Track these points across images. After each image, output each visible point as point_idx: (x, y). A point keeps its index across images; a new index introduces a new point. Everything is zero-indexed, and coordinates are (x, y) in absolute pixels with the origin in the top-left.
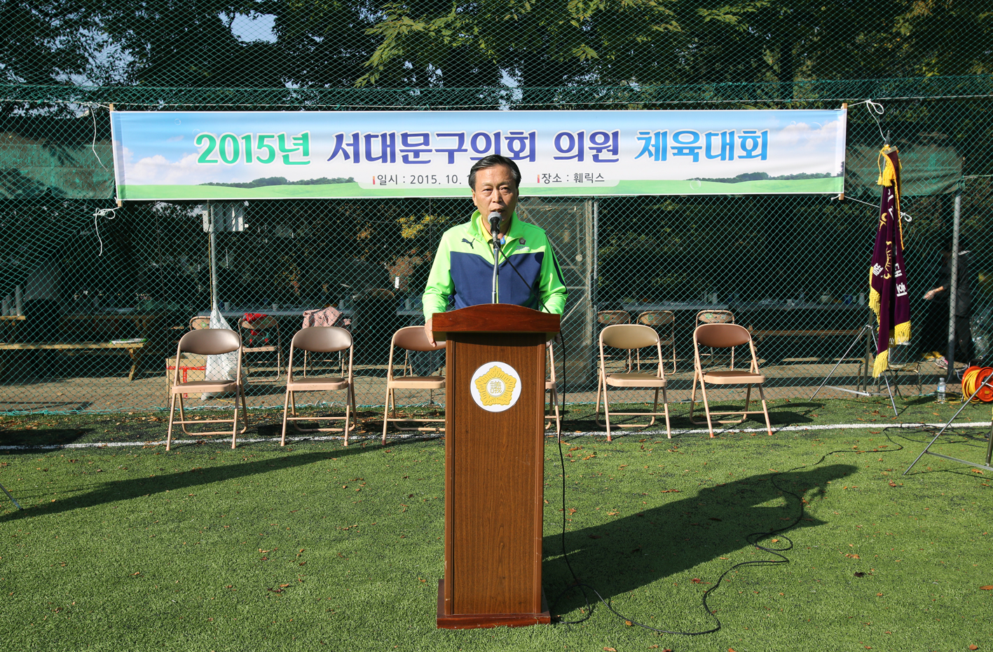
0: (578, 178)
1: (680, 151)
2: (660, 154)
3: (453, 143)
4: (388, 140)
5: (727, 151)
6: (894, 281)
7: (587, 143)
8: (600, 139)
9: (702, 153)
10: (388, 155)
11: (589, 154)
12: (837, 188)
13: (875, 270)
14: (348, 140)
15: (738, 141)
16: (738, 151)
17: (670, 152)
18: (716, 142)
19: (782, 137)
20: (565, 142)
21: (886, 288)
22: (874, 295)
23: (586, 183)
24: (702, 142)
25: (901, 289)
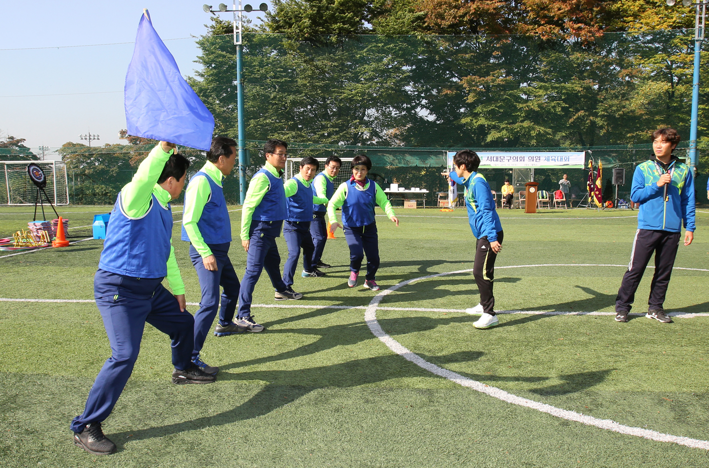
0: (532, 165)
1: (552, 160)
2: (548, 160)
3: (509, 158)
4: (497, 158)
5: (561, 159)
6: (591, 184)
7: (534, 158)
8: (537, 157)
9: (556, 160)
10: (497, 160)
11: (535, 160)
12: (583, 167)
13: (588, 182)
14: (490, 158)
15: (563, 158)
16: (563, 160)
17: (550, 160)
18: (559, 158)
19: (572, 157)
20: (530, 158)
21: (590, 185)
22: (588, 187)
23: (534, 166)
24: (556, 158)
25: (592, 186)
